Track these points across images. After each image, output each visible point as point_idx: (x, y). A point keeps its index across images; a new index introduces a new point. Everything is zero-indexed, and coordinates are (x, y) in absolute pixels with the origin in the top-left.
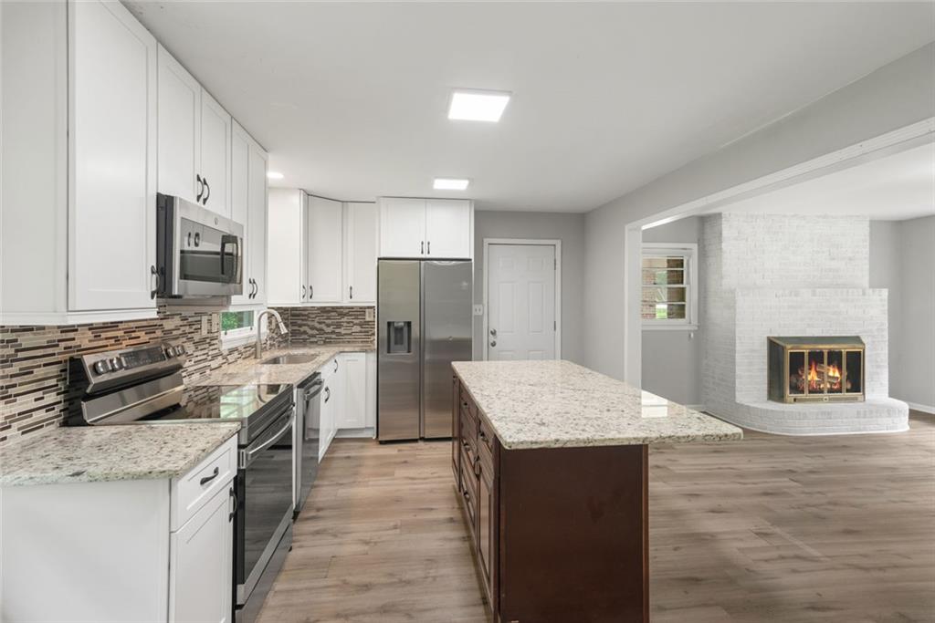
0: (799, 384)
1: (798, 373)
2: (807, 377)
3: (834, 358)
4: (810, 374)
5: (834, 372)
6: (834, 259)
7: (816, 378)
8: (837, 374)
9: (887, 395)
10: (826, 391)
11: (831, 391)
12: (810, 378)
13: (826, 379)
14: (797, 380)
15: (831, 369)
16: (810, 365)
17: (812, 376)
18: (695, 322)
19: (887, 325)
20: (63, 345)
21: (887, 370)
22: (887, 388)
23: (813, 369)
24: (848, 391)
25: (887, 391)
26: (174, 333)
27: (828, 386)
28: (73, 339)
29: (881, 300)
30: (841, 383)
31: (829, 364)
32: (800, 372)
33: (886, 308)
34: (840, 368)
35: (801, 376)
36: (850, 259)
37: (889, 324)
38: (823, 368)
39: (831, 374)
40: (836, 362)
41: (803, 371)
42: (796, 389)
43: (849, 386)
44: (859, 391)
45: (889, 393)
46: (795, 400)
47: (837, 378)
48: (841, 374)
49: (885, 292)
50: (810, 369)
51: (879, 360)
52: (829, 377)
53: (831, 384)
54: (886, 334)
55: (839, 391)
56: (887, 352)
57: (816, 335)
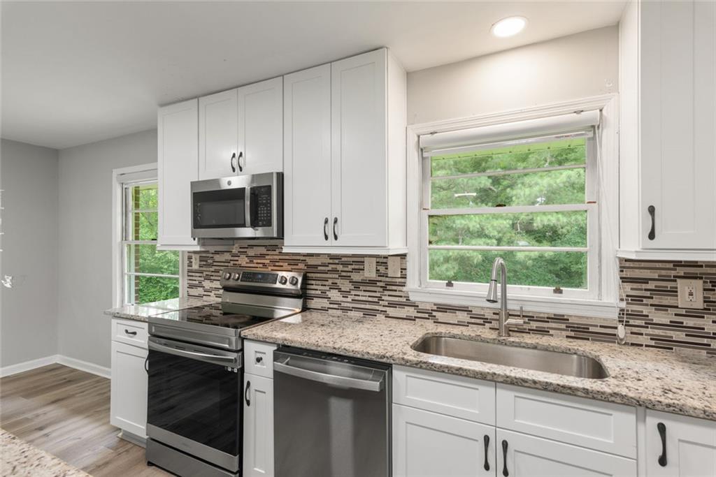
20: (232, 262)
26: (320, 268)
28: (237, 261)
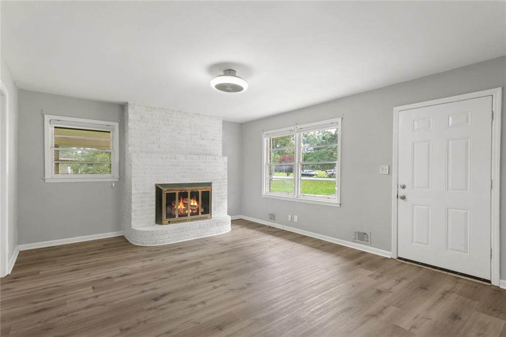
0: (172, 212)
1: (172, 205)
2: (177, 207)
3: (195, 195)
4: (179, 205)
5: (194, 203)
6: (203, 139)
7: (183, 207)
8: (196, 204)
9: (227, 213)
10: (189, 215)
11: (192, 214)
12: (179, 207)
13: (189, 207)
14: (171, 209)
15: (192, 201)
16: (179, 199)
17: (181, 206)
18: (117, 175)
19: (227, 176)
21: (227, 200)
22: (227, 210)
23: (181, 202)
24: (202, 213)
25: (227, 211)
27: (191, 211)
29: (224, 163)
30: (198, 209)
31: (191, 199)
32: (173, 204)
33: (226, 167)
34: (197, 200)
35: (174, 206)
36: (212, 140)
37: (228, 175)
38: (187, 201)
39: (192, 204)
40: (195, 197)
41: (175, 203)
42: (170, 215)
43: (203, 211)
44: (209, 213)
45: (228, 212)
46: (169, 222)
47: (196, 206)
48: (198, 204)
49: (226, 159)
50: (179, 202)
51: (223, 195)
52: (191, 206)
53: (192, 210)
54: (226, 181)
55: (197, 214)
56: (227, 190)
57: (187, 182)
